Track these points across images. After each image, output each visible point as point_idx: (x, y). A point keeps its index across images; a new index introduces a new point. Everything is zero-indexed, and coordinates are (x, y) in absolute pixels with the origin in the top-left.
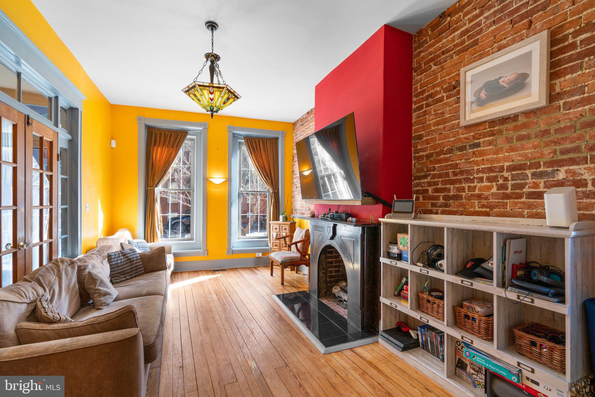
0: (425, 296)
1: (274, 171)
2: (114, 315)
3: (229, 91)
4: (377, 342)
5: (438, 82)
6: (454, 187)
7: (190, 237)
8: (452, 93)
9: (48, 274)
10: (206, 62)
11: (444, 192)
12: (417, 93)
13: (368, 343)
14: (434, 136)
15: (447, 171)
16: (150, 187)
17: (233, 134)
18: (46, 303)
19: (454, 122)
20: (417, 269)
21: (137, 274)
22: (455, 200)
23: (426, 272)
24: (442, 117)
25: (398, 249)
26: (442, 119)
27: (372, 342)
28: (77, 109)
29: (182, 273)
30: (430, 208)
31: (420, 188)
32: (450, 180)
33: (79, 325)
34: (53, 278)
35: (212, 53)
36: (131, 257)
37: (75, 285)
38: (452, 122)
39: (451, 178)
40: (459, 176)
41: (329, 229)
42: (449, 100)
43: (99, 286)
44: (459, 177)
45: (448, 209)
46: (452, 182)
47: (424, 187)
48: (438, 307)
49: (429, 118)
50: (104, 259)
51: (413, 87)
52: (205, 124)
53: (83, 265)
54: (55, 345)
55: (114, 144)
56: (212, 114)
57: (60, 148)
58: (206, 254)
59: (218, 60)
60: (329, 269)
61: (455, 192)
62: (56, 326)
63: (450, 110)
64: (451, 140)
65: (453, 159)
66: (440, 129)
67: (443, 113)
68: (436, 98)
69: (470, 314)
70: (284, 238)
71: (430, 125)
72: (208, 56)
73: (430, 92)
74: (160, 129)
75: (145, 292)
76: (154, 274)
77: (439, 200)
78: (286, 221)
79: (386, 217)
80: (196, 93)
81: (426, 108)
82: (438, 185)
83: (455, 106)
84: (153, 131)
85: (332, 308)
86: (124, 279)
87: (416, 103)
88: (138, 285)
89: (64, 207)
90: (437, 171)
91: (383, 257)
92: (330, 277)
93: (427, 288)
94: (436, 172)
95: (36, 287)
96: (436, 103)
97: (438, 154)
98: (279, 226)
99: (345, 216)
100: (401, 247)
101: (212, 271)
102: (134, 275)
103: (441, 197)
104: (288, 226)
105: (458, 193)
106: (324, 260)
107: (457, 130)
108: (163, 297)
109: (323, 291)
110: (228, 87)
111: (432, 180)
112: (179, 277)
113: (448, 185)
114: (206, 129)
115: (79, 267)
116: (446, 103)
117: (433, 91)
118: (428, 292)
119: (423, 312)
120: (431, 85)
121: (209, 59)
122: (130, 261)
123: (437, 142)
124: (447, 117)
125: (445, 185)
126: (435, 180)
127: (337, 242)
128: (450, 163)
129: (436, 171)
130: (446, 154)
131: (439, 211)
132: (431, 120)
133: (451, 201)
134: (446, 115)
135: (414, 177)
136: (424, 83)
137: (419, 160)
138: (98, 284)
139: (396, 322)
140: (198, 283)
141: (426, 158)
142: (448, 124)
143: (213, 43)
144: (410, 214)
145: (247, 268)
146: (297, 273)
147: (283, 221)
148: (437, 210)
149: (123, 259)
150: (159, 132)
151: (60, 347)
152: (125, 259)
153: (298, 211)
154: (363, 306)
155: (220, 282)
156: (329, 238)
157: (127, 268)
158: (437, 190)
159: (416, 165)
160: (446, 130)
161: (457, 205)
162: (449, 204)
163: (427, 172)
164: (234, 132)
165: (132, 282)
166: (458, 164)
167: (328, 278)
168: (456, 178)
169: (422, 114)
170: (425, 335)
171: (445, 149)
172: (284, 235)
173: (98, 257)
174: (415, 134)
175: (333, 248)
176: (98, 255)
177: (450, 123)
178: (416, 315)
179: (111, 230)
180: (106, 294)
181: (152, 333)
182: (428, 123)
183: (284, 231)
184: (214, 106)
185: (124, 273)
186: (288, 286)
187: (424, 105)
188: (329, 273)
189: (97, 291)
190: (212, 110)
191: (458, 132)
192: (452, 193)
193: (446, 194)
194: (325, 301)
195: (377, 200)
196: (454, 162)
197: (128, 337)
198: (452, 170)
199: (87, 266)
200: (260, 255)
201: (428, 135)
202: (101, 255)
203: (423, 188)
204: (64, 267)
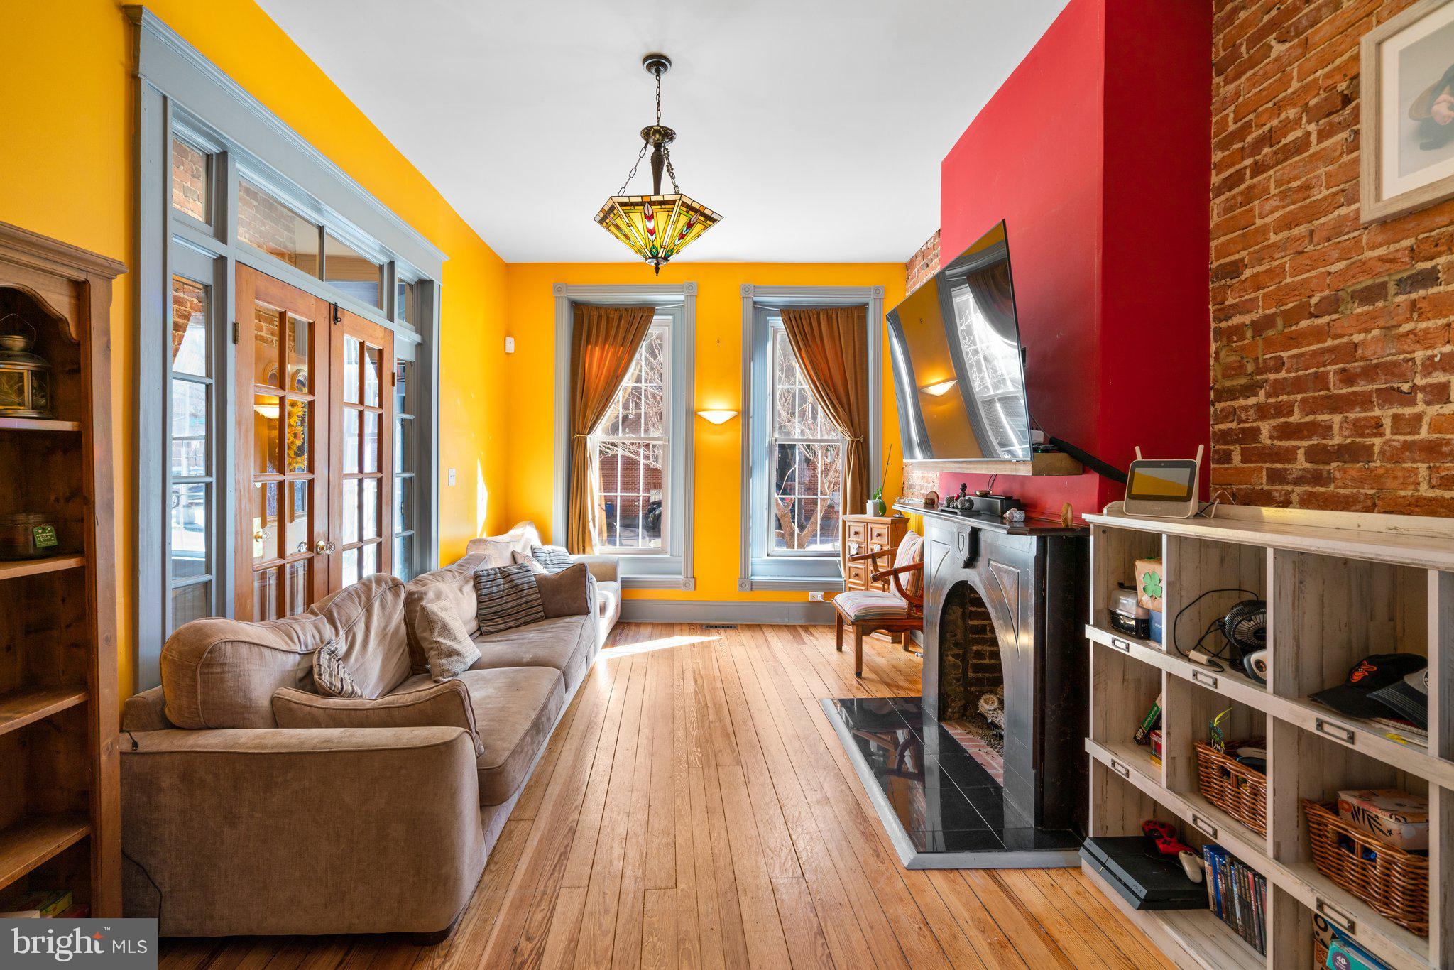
0: (1216, 756)
1: (856, 389)
2: (426, 696)
3: (690, 208)
4: (1078, 868)
5: (1290, 91)
6: (1345, 420)
7: (660, 545)
8: (1336, 118)
9: (349, 603)
10: (645, 148)
11: (1309, 437)
12: (1225, 138)
13: (1048, 866)
14: (1278, 262)
15: (1322, 369)
16: (579, 433)
17: (755, 303)
18: (328, 657)
19: (1343, 211)
20: (1183, 670)
21: (529, 618)
22: (1345, 462)
23: (1210, 681)
24: (1304, 199)
25: (1139, 604)
26: (1302, 207)
27: (1061, 865)
28: (431, 281)
29: (639, 625)
30: (1266, 487)
31: (1234, 425)
32: (1329, 397)
33: (368, 706)
34: (357, 612)
35: (658, 125)
36: (518, 581)
37: (398, 628)
38: (1336, 213)
39: (1336, 392)
40: (1362, 383)
41: (961, 538)
42: (1326, 144)
43: (439, 635)
44: (1361, 387)
45: (1323, 489)
46: (1338, 404)
47: (1246, 421)
48: (1255, 795)
49: (1261, 206)
50: (467, 582)
51: (1214, 120)
52: (690, 287)
53: (417, 592)
54: (316, 737)
55: (510, 346)
56: (657, 264)
57: (399, 359)
58: (692, 586)
59: (671, 139)
60: (975, 648)
61: (1346, 437)
62: (331, 702)
63: (1328, 175)
64: (1333, 268)
65: (1339, 331)
66: (1299, 238)
67: (1307, 187)
68: (1284, 142)
69: (1355, 835)
70: (874, 557)
71: (1264, 230)
72: (647, 133)
73: (1267, 127)
74: (598, 307)
75: (528, 657)
76: (562, 621)
77: (1294, 460)
78: (882, 516)
79: (1105, 511)
80: (619, 221)
81: (1251, 178)
82: (1291, 413)
83: (1346, 158)
84: (585, 313)
85: (970, 751)
86: (502, 627)
87: (1220, 167)
88: (521, 641)
89: (407, 475)
90: (1288, 371)
91: (1097, 625)
92: (977, 668)
93: (1220, 730)
94: (1283, 374)
95: (321, 626)
96: (1285, 159)
97: (1291, 317)
98: (866, 527)
99: (1002, 506)
100: (1146, 599)
101: (704, 627)
102: (523, 620)
103: (1301, 452)
104: (886, 526)
105: (1358, 440)
106: (960, 622)
107: (1356, 234)
108: (558, 672)
109: (956, 705)
110: (684, 199)
111: (1272, 400)
112: (631, 633)
113: (1323, 414)
114: (692, 297)
115: (410, 595)
116: (1314, 154)
117: (1275, 122)
118: (1222, 744)
119: (1211, 803)
120: (1270, 104)
121: (651, 140)
122: (516, 589)
123: (1288, 280)
124: (1319, 197)
125: (1314, 413)
126: (1280, 399)
127: (980, 575)
128: (1329, 343)
129: (1284, 371)
130: (1317, 317)
131: (1294, 497)
132: (1268, 212)
133: (1334, 465)
134: (1315, 191)
135: (1216, 391)
136: (1245, 103)
137: (1230, 340)
138: (437, 630)
139: (1142, 821)
140: (664, 650)
141: (1254, 330)
142: (1322, 220)
143: (658, 103)
144: (1181, 505)
145: (786, 626)
146: (906, 649)
147: (876, 515)
148: (1288, 493)
149: (504, 584)
150: (596, 314)
151: (323, 742)
152: (506, 586)
153: (916, 491)
154: (1042, 760)
155: (714, 654)
156: (962, 564)
157: (510, 605)
158: (1287, 431)
159: (1223, 354)
160: (1315, 239)
161: (1353, 479)
162: (1325, 475)
163: (1257, 375)
164: (757, 299)
165: (514, 635)
166: (1356, 345)
167: (970, 670)
168: (1350, 390)
169: (1239, 199)
170: (1226, 876)
171: (1314, 301)
172: (877, 549)
173: (455, 577)
174: (1219, 263)
175: (972, 590)
176: (456, 574)
177: (1330, 217)
178: (1183, 808)
179: (503, 523)
180: (452, 653)
181: (505, 745)
182: (1259, 222)
183: (876, 540)
184: (659, 247)
185: (503, 614)
186: (873, 681)
187: (1248, 172)
188: (974, 658)
189: (434, 645)
190: (655, 257)
191: (1357, 241)
192: (1337, 440)
193: (1315, 442)
194: (956, 732)
195: (1083, 462)
196: (1346, 339)
197: (434, 742)
198: (1335, 367)
199: (425, 594)
200: (819, 596)
201: (1260, 261)
202: (462, 573)
203: (1242, 425)
204: (380, 592)
